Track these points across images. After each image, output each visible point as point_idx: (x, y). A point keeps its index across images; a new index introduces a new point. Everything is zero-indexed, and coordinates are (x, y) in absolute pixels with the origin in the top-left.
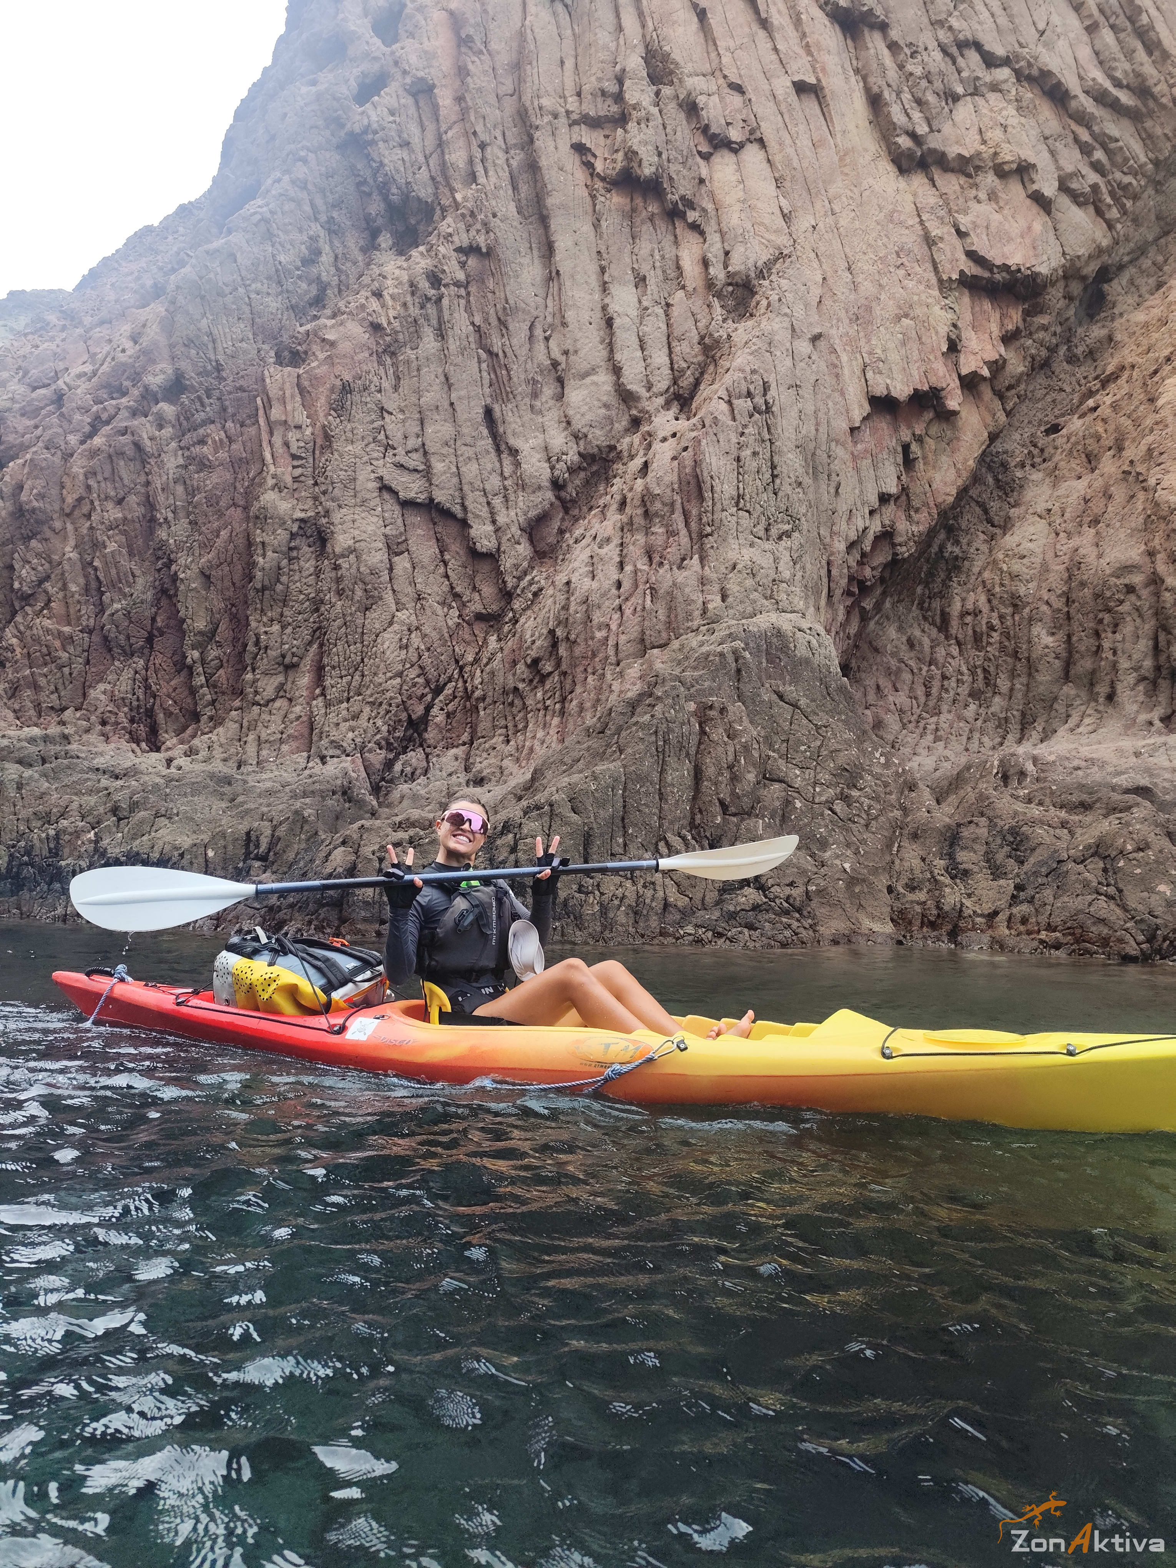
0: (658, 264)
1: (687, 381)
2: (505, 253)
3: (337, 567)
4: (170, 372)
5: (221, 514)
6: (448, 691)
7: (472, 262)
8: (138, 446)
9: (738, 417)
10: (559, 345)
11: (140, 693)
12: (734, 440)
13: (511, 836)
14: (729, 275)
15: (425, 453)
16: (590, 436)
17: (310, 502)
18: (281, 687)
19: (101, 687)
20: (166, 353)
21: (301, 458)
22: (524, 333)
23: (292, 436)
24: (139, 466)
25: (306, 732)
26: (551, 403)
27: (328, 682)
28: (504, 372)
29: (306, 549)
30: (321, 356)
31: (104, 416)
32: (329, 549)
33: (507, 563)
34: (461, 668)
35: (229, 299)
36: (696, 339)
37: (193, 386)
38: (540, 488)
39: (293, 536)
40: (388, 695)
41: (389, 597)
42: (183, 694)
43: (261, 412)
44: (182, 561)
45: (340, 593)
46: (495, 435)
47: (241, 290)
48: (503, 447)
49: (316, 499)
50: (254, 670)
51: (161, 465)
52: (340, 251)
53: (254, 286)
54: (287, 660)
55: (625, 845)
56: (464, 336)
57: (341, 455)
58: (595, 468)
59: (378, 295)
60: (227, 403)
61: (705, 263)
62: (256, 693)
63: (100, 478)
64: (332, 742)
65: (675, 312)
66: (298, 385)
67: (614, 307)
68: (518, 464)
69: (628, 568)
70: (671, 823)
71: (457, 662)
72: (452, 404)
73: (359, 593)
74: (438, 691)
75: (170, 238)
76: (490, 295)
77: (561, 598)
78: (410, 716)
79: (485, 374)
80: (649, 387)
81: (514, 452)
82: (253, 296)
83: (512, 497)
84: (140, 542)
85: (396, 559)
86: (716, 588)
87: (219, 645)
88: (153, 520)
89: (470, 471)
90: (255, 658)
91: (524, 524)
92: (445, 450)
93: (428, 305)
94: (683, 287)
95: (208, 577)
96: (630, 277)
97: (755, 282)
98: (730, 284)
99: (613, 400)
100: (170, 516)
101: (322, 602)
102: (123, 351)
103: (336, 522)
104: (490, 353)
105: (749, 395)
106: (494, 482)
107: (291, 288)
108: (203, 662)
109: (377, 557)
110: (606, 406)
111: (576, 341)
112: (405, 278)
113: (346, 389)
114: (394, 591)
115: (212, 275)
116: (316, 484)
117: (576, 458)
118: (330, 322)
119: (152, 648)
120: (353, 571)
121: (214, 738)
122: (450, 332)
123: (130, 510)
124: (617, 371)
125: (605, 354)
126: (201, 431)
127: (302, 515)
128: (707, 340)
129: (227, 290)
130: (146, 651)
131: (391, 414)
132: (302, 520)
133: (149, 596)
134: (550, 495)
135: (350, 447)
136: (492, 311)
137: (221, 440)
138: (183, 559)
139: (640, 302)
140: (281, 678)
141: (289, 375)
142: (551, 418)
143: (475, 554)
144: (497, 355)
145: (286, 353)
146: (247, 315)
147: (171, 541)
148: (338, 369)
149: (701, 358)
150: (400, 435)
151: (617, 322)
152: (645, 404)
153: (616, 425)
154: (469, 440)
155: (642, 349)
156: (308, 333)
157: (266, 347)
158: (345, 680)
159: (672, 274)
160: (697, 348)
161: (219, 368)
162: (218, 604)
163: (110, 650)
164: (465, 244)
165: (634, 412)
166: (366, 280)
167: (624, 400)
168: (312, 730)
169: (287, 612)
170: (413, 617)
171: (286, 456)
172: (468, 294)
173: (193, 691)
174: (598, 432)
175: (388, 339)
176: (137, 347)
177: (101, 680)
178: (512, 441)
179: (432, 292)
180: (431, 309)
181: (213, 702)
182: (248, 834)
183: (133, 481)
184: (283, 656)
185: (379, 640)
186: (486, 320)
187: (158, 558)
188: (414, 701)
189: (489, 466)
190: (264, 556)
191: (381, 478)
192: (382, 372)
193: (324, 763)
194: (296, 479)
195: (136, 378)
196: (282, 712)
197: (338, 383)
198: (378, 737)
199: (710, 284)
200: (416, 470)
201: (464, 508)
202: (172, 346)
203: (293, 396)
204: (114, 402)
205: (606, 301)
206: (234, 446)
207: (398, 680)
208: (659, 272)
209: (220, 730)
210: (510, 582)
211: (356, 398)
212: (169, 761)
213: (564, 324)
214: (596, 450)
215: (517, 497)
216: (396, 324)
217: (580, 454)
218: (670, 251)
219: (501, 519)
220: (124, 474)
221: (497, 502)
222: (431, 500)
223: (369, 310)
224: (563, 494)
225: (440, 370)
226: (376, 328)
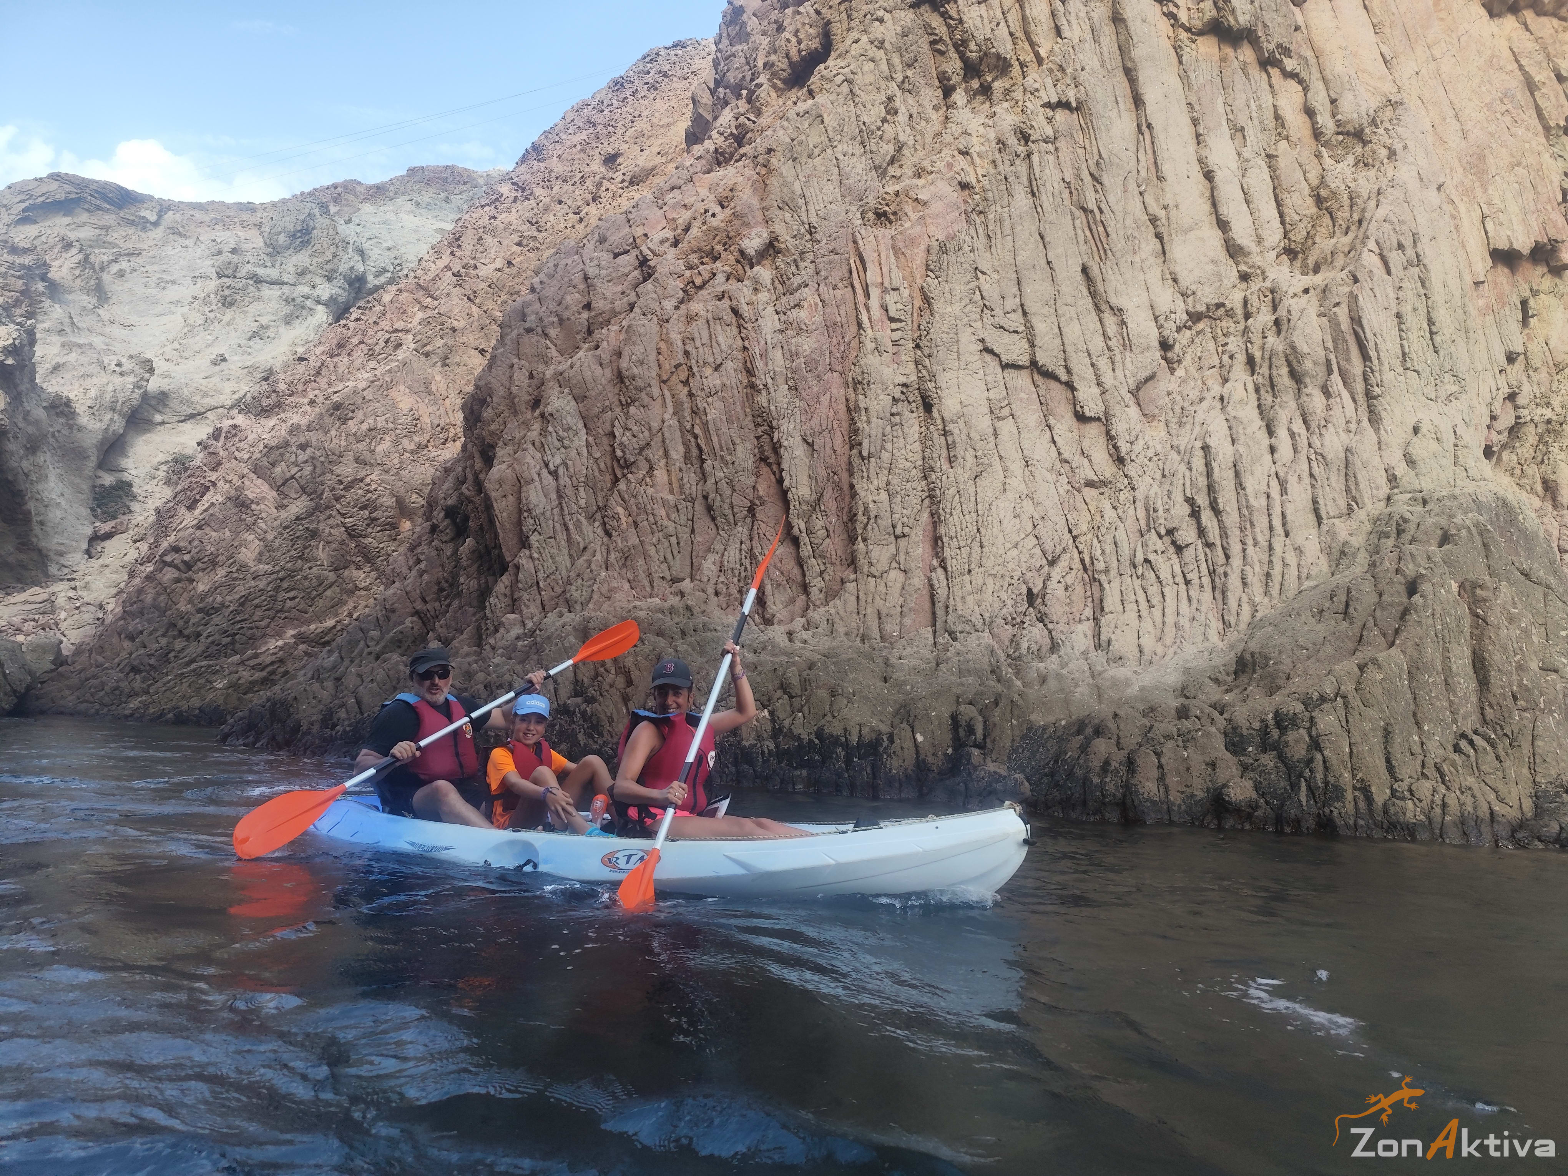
0: (1254, 115)
1: (1299, 235)
2: (1096, 108)
3: (945, 433)
4: (765, 235)
5: (819, 378)
6: (1063, 564)
7: (1061, 116)
8: (735, 312)
9: (1393, 270)
10: (1157, 200)
11: (747, 562)
12: (1392, 295)
13: (1303, 732)
14: (1338, 123)
15: (1025, 313)
16: (1199, 293)
17: (912, 366)
18: (894, 558)
19: (711, 558)
20: (759, 215)
21: (900, 321)
22: (1120, 189)
23: (890, 298)
24: (735, 331)
25: (927, 605)
26: (1152, 260)
27: (947, 553)
28: (1101, 229)
29: (907, 414)
30: (913, 216)
31: (698, 281)
32: (935, 413)
33: (1119, 427)
34: (1075, 538)
35: (817, 160)
36: (1307, 190)
37: (788, 250)
38: (1148, 348)
39: (895, 400)
40: (1011, 566)
41: (996, 463)
42: (790, 565)
43: (855, 275)
44: (784, 428)
45: (951, 460)
46: (1093, 294)
47: (829, 151)
48: (1104, 307)
49: (917, 363)
50: (865, 540)
51: (758, 330)
52: (914, 111)
53: (840, 147)
54: (898, 531)
55: (1422, 744)
56: (1056, 192)
57: (942, 317)
58: (1200, 326)
59: (965, 153)
60: (821, 266)
61: (1310, 112)
62: (871, 564)
63: (698, 343)
64: (960, 617)
65: (1282, 163)
66: (893, 247)
67: (1214, 160)
68: (1123, 323)
69: (1282, 433)
70: (1465, 718)
71: (1070, 531)
72: (1049, 263)
73: (970, 460)
74: (1052, 563)
75: (606, 111)
76: (1081, 151)
77: (1198, 462)
78: (1030, 590)
79: (1079, 232)
80: (1260, 241)
81: (1118, 311)
82: (840, 157)
83: (1118, 358)
84: (739, 408)
85: (999, 424)
86: (1399, 454)
87: (824, 513)
88: (752, 386)
89: (1072, 332)
90: (865, 528)
91: (1133, 387)
92: (1046, 310)
93: (1018, 162)
94: (1287, 138)
95: (811, 445)
96: (1225, 129)
97: (1367, 131)
98: (1338, 133)
99: (1222, 255)
100: (769, 381)
101: (932, 469)
102: (713, 215)
103: (943, 386)
104: (1084, 210)
105: (1400, 246)
106: (1097, 344)
107: (874, 149)
108: (810, 532)
109: (984, 423)
110: (1213, 261)
111: (1175, 195)
112: (992, 135)
113: (943, 249)
114: (1001, 458)
115: (803, 137)
116: (917, 346)
117: (1185, 317)
118: (921, 182)
119: (754, 516)
120: (964, 437)
121: (832, 611)
122: (1042, 189)
123: (728, 376)
124: (1223, 225)
125: (1207, 207)
126: (797, 295)
127: (903, 380)
128: (1323, 193)
129: (817, 151)
130: (749, 520)
131: (984, 273)
132: (905, 385)
133: (750, 463)
134: (1158, 354)
135: (949, 309)
136: (1084, 167)
137: (816, 305)
138: (786, 426)
139: (1239, 155)
140: (892, 549)
141: (884, 237)
142: (1154, 274)
143: (1081, 418)
144: (1092, 212)
145: (870, 215)
146: (835, 177)
147: (772, 408)
148: (932, 229)
149: (1314, 210)
150: (996, 296)
151: (1219, 177)
152: (1256, 259)
153: (1225, 282)
154: (1069, 300)
155: (1247, 201)
156: (897, 194)
157: (853, 209)
158: (965, 551)
159: (1271, 123)
160: (1310, 201)
161: (812, 230)
162: (822, 473)
163: (713, 519)
164: (1054, 99)
165: (1243, 268)
166: (948, 138)
167: (1231, 256)
168: (933, 603)
169: (894, 480)
170: (1023, 486)
171: (885, 318)
172: (1057, 149)
173: (800, 563)
174: (1207, 289)
175: (977, 197)
176: (728, 211)
177: (709, 550)
178: (1115, 301)
179: (1021, 150)
180: (1021, 167)
181: (821, 573)
182: (954, 717)
183: (730, 347)
184: (894, 527)
185: (994, 507)
186: (1078, 176)
187: (757, 425)
188: (1035, 573)
189: (1091, 326)
190: (869, 422)
191: (982, 341)
192: (972, 232)
193: (955, 639)
194: (895, 343)
195: (728, 241)
196: (899, 585)
197: (935, 244)
198: (1004, 611)
199: (1317, 134)
200: (1016, 332)
201: (1069, 371)
202: (764, 209)
203: (888, 257)
204: (708, 267)
205: (1204, 153)
206: (828, 310)
207: (1015, 552)
208: (1256, 122)
209: (837, 601)
210: (1124, 448)
211: (952, 258)
212: (790, 634)
213: (1160, 178)
214: (1203, 308)
215: (1123, 359)
216: (985, 182)
217: (1187, 313)
218: (1267, 100)
219: (1108, 380)
220: (721, 339)
221: (1103, 364)
222: (1034, 363)
223: (957, 169)
224: (1170, 355)
225: (1034, 229)
226: (964, 186)
